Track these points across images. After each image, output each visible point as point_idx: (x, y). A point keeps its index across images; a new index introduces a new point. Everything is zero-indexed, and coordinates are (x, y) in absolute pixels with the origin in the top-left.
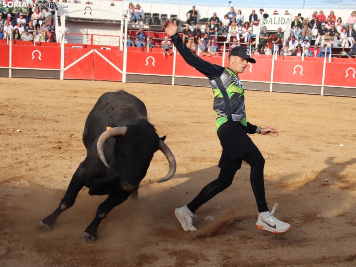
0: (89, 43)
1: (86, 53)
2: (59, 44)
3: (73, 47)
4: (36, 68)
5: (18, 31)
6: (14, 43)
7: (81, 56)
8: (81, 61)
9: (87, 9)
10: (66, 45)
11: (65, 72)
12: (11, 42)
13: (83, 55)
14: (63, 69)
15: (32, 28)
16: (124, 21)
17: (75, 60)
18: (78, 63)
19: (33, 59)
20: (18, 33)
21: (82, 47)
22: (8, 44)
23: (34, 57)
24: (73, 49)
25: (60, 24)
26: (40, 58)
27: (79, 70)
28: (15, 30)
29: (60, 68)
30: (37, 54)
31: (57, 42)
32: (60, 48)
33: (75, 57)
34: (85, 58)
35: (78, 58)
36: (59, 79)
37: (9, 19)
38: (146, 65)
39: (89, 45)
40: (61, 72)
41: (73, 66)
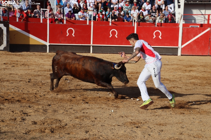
0: (206, 22)
1: (202, 32)
2: (178, 25)
3: (190, 26)
4: (157, 46)
5: (143, 14)
6: (139, 24)
7: (197, 35)
8: (198, 38)
10: (184, 25)
11: (182, 49)
12: (136, 24)
13: (200, 33)
14: (180, 46)
15: (154, 11)
17: (192, 38)
18: (195, 40)
19: (154, 38)
20: (143, 15)
21: (199, 26)
22: (133, 25)
24: (190, 28)
25: (179, 6)
26: (160, 37)
27: (195, 47)
28: (140, 14)
29: (177, 45)
31: (176, 22)
32: (179, 28)
33: (192, 36)
34: (201, 36)
35: (194, 36)
36: (177, 55)
37: (135, 4)
39: (206, 24)
40: (179, 49)
41: (190, 43)
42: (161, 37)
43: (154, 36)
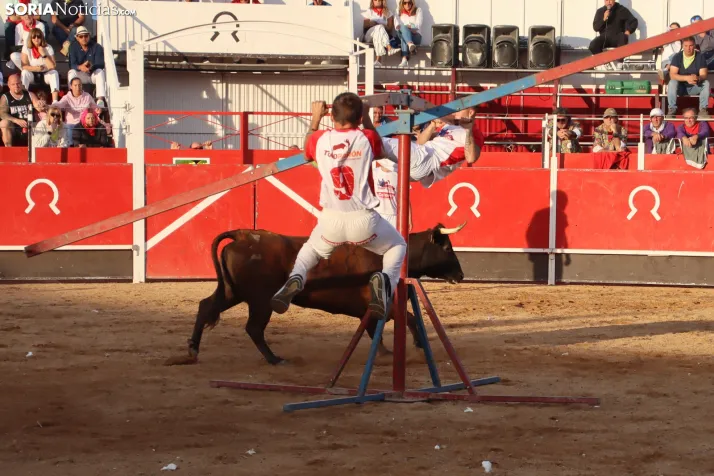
2: (123, 153)
3: (175, 159)
9: (219, 20)
10: (149, 156)
11: (149, 255)
14: (140, 241)
15: (21, 97)
16: (362, 58)
18: (198, 217)
19: (28, 211)
21: (208, 160)
23: (32, 204)
24: (175, 168)
25: (124, 78)
27: (201, 243)
29: (130, 241)
30: (42, 193)
31: (117, 146)
32: (131, 166)
34: (221, 201)
36: (131, 281)
38: (450, 213)
39: (233, 152)
40: (135, 253)
41: (178, 231)
42: (58, 205)
43: (27, 204)
